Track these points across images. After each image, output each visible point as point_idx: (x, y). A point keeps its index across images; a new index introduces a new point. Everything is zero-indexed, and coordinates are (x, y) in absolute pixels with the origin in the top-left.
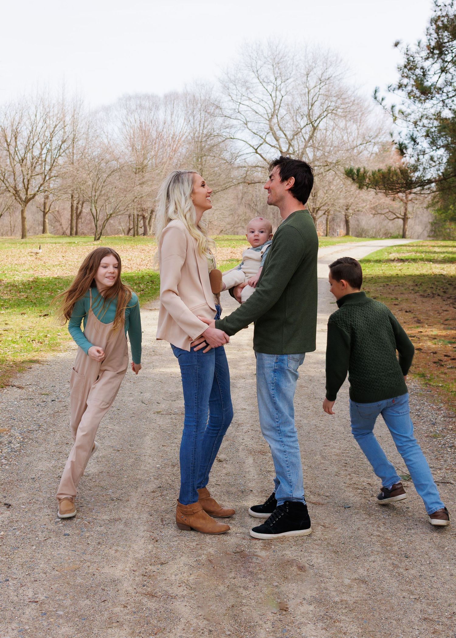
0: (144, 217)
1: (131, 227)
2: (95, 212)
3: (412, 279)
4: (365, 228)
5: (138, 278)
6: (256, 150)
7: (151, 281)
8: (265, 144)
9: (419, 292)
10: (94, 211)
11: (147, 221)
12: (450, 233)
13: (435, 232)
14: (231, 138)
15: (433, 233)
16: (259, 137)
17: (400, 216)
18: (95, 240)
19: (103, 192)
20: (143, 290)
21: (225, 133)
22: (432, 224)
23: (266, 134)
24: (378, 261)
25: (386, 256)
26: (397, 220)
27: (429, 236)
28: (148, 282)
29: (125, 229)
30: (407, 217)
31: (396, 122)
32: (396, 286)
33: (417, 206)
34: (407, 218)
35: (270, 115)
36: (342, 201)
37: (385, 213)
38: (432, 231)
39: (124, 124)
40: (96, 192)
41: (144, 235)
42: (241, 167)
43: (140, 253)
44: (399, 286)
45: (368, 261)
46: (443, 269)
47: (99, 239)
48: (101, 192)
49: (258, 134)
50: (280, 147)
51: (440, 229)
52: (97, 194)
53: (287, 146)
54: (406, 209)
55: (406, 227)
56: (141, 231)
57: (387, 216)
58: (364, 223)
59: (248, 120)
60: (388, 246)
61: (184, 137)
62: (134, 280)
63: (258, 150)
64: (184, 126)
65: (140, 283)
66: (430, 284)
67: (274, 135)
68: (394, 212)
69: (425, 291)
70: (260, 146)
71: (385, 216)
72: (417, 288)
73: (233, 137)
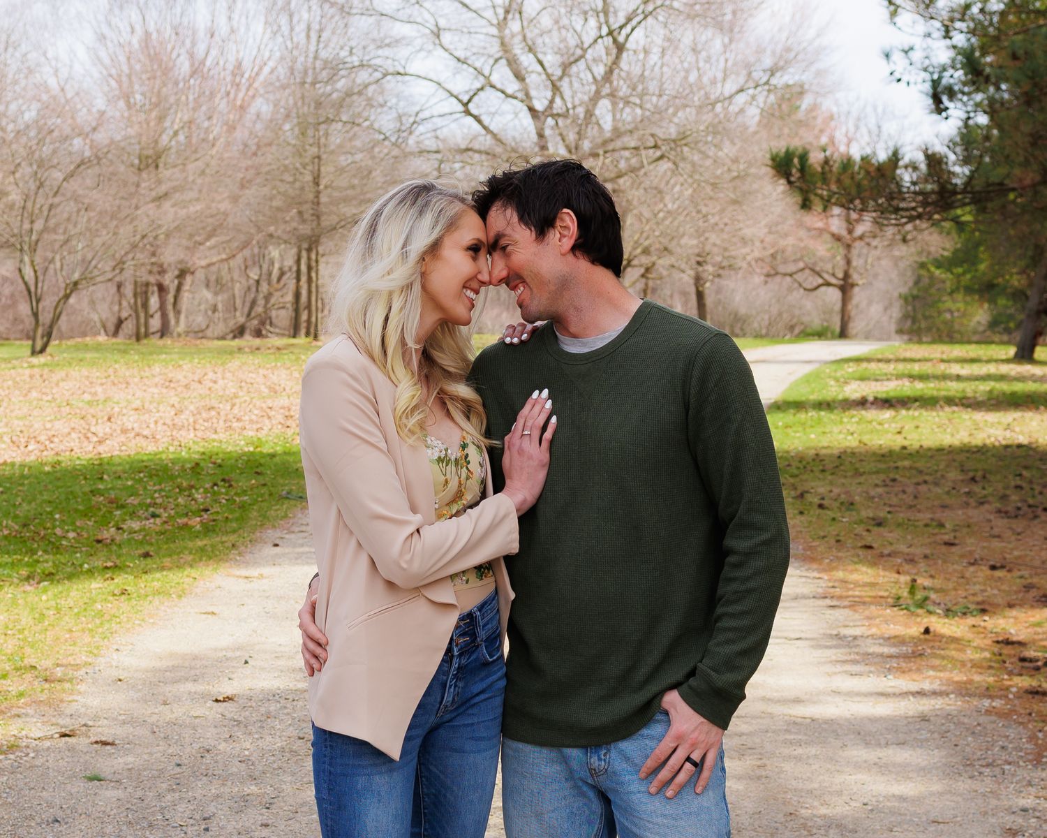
0: (161, 288)
1: (124, 314)
2: (32, 274)
3: (954, 460)
4: (743, 311)
5: (183, 469)
6: (466, 105)
7: (223, 480)
8: (488, 89)
9: (988, 502)
10: (28, 272)
11: (170, 298)
12: (952, 322)
13: (914, 321)
14: (399, 74)
15: (909, 323)
16: (471, 70)
17: (833, 281)
18: (34, 353)
19: (52, 223)
20: (206, 510)
21: (382, 57)
22: (906, 299)
23: (491, 61)
24: (825, 405)
25: (833, 391)
26: (823, 289)
27: (900, 332)
28: (215, 484)
29: (107, 319)
30: (850, 281)
31: (897, 19)
32: (918, 484)
33: (877, 253)
34: (853, 285)
35: (501, 11)
36: (690, 243)
37: (796, 273)
38: (906, 317)
39: (102, 38)
40: (32, 222)
41: (162, 337)
42: (429, 152)
43: (164, 391)
44: (925, 482)
45: (799, 406)
46: (1008, 427)
47: (42, 351)
48: (46, 220)
49: (470, 62)
50: (527, 95)
51: (927, 313)
52: (39, 225)
53: (549, 94)
54: (848, 262)
55: (849, 307)
56: (155, 323)
57: (801, 280)
58: (737, 299)
59: (442, 23)
60: (826, 363)
61: (266, 70)
62: (172, 478)
63: (471, 106)
64: (265, 41)
65: (192, 487)
66: (1011, 477)
67: (513, 64)
68: (818, 269)
69: (1004, 498)
70: (475, 94)
71: (795, 280)
72: (976, 488)
73: (402, 71)
